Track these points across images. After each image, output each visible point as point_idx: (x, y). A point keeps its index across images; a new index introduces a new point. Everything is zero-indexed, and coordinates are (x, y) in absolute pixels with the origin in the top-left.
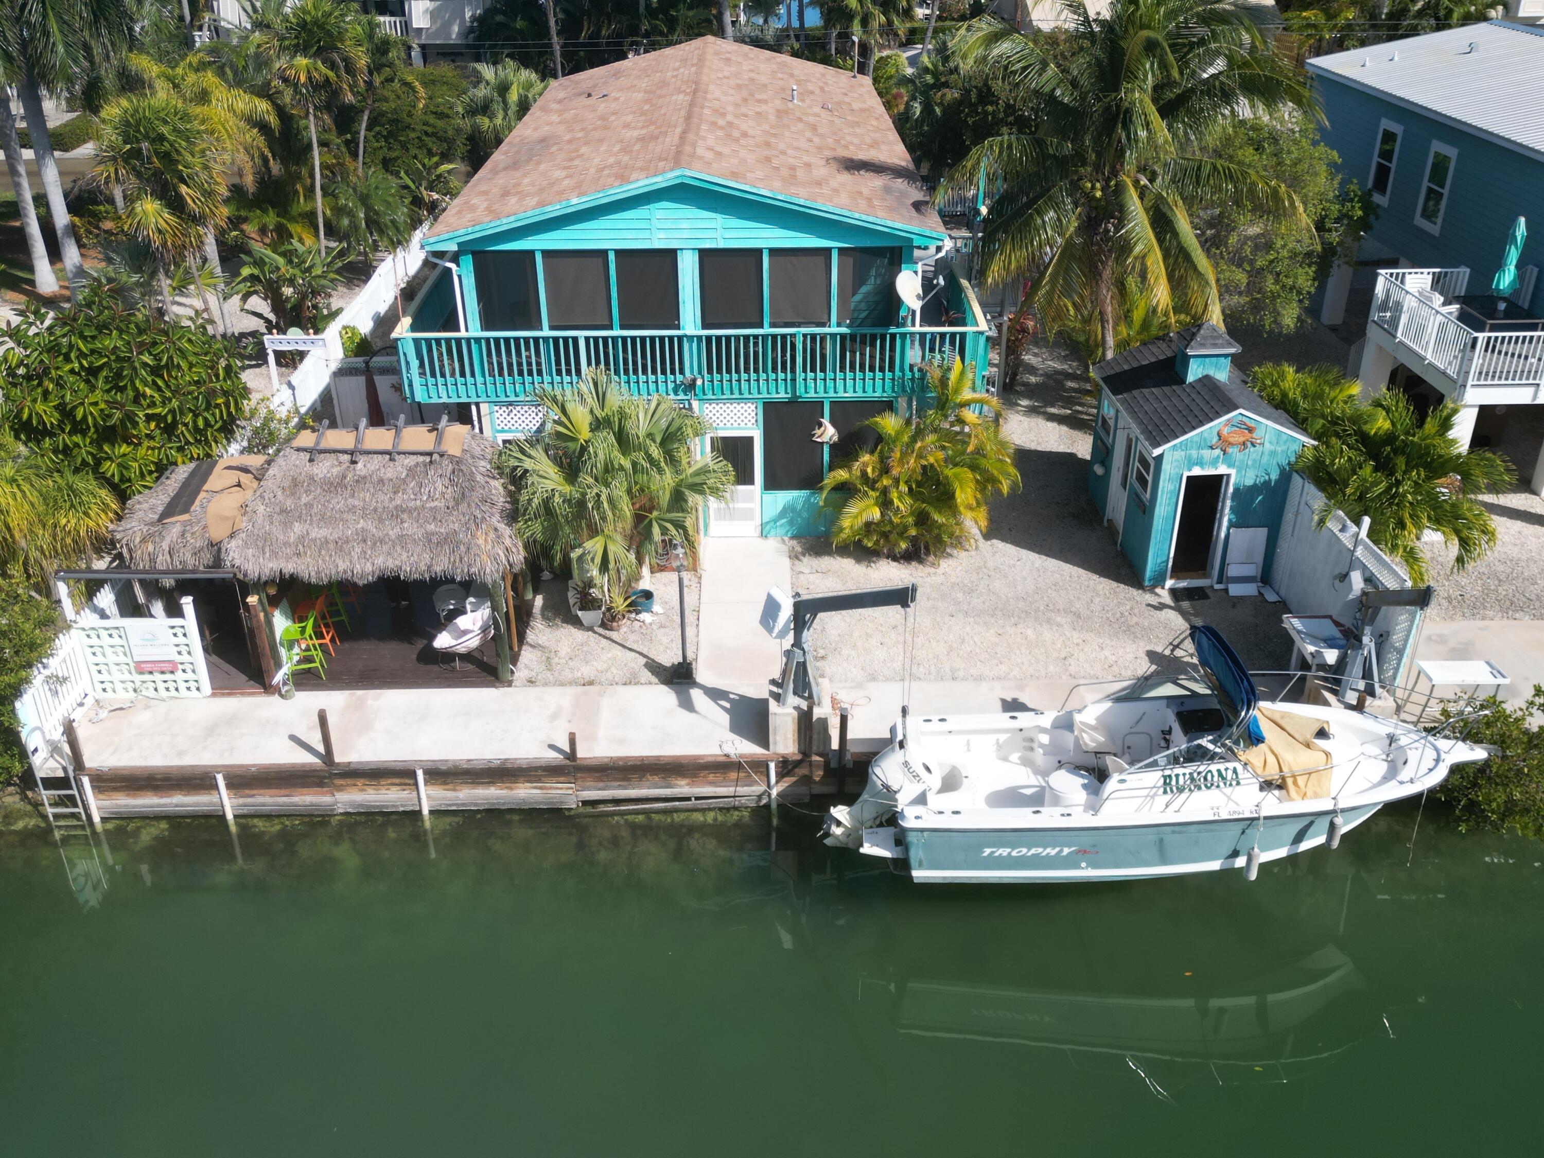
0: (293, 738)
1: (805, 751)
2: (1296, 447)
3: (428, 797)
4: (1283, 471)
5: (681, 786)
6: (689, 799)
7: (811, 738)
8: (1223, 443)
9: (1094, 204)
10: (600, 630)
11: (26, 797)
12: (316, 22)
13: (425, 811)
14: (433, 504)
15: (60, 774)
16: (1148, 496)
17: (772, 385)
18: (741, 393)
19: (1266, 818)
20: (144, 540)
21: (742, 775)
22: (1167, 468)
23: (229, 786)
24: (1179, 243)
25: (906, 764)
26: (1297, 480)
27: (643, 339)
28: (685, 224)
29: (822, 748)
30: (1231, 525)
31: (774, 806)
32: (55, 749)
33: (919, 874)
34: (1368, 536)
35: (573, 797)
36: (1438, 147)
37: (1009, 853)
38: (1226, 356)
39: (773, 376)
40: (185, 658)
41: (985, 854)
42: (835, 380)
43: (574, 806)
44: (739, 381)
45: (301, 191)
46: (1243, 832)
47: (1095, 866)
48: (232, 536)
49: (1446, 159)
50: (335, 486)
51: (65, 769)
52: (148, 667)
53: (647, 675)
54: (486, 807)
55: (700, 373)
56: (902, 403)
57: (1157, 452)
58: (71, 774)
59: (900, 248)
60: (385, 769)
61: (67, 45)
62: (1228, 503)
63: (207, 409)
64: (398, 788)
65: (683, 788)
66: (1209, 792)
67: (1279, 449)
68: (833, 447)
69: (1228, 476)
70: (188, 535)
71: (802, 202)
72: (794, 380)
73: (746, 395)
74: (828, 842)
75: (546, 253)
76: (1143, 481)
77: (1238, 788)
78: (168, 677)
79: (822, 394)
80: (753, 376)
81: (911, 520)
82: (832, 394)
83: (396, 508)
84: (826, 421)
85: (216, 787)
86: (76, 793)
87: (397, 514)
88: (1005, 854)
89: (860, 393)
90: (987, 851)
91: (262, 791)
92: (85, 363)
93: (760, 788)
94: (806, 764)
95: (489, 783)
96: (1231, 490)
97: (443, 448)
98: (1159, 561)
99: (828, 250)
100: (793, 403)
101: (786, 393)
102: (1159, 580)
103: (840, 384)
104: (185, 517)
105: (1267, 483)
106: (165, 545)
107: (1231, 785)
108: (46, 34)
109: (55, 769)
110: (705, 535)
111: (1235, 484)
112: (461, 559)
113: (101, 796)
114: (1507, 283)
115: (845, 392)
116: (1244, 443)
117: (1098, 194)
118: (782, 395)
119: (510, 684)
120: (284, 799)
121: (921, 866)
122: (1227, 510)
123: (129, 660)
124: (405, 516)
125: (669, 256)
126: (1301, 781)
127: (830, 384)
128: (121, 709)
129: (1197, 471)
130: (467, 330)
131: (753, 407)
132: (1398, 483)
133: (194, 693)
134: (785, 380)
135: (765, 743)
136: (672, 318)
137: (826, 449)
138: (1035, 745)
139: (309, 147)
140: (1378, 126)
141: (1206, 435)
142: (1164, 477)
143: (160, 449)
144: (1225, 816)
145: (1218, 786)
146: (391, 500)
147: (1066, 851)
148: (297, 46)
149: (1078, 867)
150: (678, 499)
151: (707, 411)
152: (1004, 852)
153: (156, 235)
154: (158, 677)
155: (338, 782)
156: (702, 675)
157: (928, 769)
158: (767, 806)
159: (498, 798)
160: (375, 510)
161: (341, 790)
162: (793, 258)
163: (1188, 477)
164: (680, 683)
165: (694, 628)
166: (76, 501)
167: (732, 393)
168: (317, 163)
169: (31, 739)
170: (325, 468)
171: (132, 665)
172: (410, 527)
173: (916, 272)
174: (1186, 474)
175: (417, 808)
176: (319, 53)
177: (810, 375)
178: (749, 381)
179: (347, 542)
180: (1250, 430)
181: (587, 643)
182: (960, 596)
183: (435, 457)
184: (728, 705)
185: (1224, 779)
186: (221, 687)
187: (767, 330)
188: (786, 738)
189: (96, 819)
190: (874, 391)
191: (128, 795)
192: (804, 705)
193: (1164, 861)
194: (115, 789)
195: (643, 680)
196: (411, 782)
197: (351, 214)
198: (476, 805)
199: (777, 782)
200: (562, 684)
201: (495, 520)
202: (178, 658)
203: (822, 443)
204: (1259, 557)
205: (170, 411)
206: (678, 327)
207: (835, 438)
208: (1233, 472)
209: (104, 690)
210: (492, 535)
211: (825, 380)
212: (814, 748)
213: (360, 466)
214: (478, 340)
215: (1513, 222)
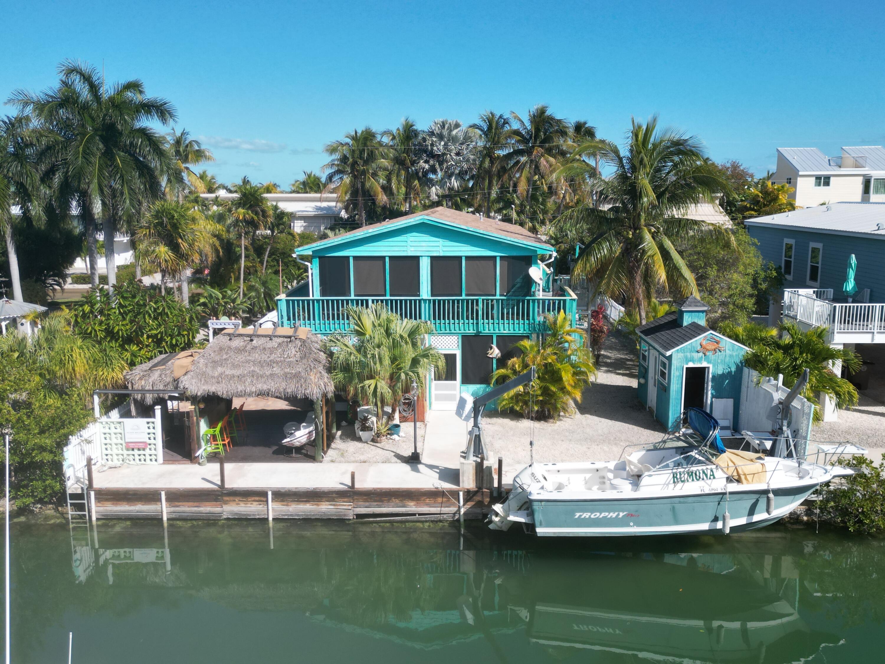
0: (204, 479)
1: (479, 488)
2: (743, 353)
3: (273, 509)
4: (737, 366)
5: (411, 507)
6: (414, 515)
7: (482, 477)
8: (704, 350)
9: (629, 241)
10: (371, 443)
11: (58, 510)
12: (250, 194)
13: (271, 519)
14: (289, 360)
15: (79, 491)
16: (666, 381)
17: (467, 326)
18: (450, 330)
19: (731, 493)
20: (140, 379)
21: (445, 499)
22: (675, 362)
23: (167, 500)
24: (674, 264)
25: (533, 474)
26: (746, 370)
27: (401, 301)
28: (424, 244)
29: (488, 486)
30: (713, 396)
31: (462, 520)
32: (78, 480)
33: (541, 531)
34: (783, 385)
35: (351, 511)
36: (812, 245)
37: (590, 516)
38: (702, 312)
39: (467, 321)
40: (152, 441)
41: (576, 517)
42: (499, 324)
43: (351, 518)
44: (449, 324)
45: (233, 276)
46: (719, 504)
47: (638, 525)
48: (185, 374)
49: (818, 249)
50: (239, 351)
51: (82, 488)
52: (131, 445)
53: (395, 459)
54: (304, 517)
55: (429, 319)
56: (534, 336)
57: (668, 353)
58: (85, 492)
59: (531, 257)
60: (251, 491)
61: (131, 200)
62: (710, 384)
63: (178, 335)
64: (257, 503)
65: (412, 507)
66: (698, 482)
67: (734, 354)
68: (498, 360)
69: (708, 368)
70: (163, 376)
71: (481, 232)
72: (477, 323)
73: (453, 331)
74: (491, 526)
75: (355, 258)
76: (663, 374)
77: (714, 480)
78: (142, 452)
79: (492, 331)
80: (457, 321)
81: (539, 392)
82: (497, 331)
83: (271, 361)
84: (494, 346)
85: (160, 500)
86: (86, 502)
87: (270, 364)
88: (587, 517)
89: (512, 331)
90: (578, 515)
91: (184, 503)
92: (122, 310)
93: (454, 509)
94: (479, 494)
95: (306, 501)
96: (710, 376)
97: (297, 334)
98: (676, 416)
99: (495, 258)
100: (477, 336)
101: (474, 330)
102: (677, 428)
103: (501, 326)
104: (164, 367)
105: (730, 373)
106: (151, 380)
107: (710, 478)
108: (122, 194)
109: (76, 489)
110: (430, 409)
111: (712, 373)
112: (301, 386)
113: (99, 505)
114: (851, 288)
115: (504, 330)
116: (715, 350)
117: (630, 236)
118: (471, 331)
119: (321, 462)
120: (196, 509)
121: (541, 525)
122: (710, 388)
123: (123, 442)
124: (275, 365)
125: (416, 259)
126: (749, 478)
127: (496, 326)
128: (115, 467)
129: (691, 365)
130: (313, 296)
131: (456, 338)
132: (796, 359)
133: (154, 462)
134: (473, 323)
135: (458, 484)
136: (415, 290)
137: (495, 361)
138: (606, 480)
139: (240, 256)
140: (783, 243)
141: (694, 344)
142: (673, 368)
143: (152, 351)
144: (707, 492)
145: (703, 479)
146: (269, 357)
147: (621, 514)
148: (240, 203)
149: (628, 525)
150: (415, 362)
151: (432, 340)
152: (586, 515)
153: (164, 262)
154: (136, 452)
155: (226, 498)
156: (424, 459)
157: (545, 478)
158: (458, 520)
159: (310, 511)
160: (260, 362)
161: (226, 504)
162: (477, 262)
163: (687, 368)
164: (413, 463)
165: (422, 443)
166: (109, 362)
167: (446, 330)
168: (243, 266)
169: (68, 471)
170: (237, 343)
171: (124, 444)
172: (276, 370)
173: (540, 269)
174: (685, 366)
175: (266, 517)
176: (251, 207)
177: (486, 321)
178: (454, 323)
179: (244, 377)
180: (718, 342)
181: (364, 448)
182: (567, 434)
183: (293, 338)
184: (438, 471)
185: (706, 475)
186: (167, 460)
187: (464, 297)
188: (469, 479)
189: (94, 518)
190: (519, 330)
191: (113, 504)
192: (479, 460)
193: (677, 522)
194: (107, 500)
195: (393, 461)
196: (265, 499)
197: (257, 290)
198: (298, 515)
199: (464, 505)
200: (349, 462)
201: (321, 369)
202: (149, 441)
203: (492, 358)
204: (731, 416)
205: (160, 332)
206: (419, 296)
207: (499, 355)
208: (711, 366)
209: (107, 460)
210: (318, 375)
211: (493, 323)
212: (485, 485)
213: (254, 342)
214: (318, 301)
215: (848, 257)
